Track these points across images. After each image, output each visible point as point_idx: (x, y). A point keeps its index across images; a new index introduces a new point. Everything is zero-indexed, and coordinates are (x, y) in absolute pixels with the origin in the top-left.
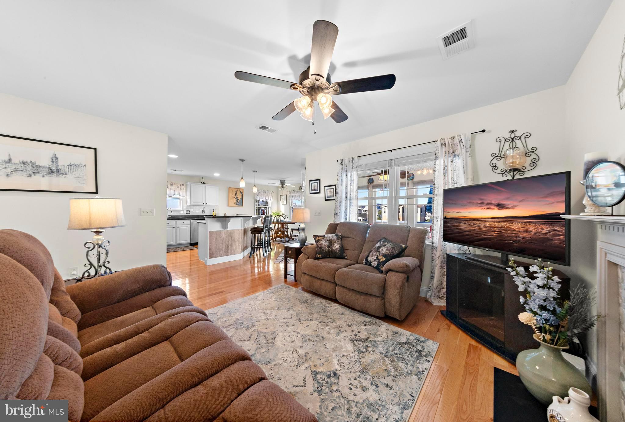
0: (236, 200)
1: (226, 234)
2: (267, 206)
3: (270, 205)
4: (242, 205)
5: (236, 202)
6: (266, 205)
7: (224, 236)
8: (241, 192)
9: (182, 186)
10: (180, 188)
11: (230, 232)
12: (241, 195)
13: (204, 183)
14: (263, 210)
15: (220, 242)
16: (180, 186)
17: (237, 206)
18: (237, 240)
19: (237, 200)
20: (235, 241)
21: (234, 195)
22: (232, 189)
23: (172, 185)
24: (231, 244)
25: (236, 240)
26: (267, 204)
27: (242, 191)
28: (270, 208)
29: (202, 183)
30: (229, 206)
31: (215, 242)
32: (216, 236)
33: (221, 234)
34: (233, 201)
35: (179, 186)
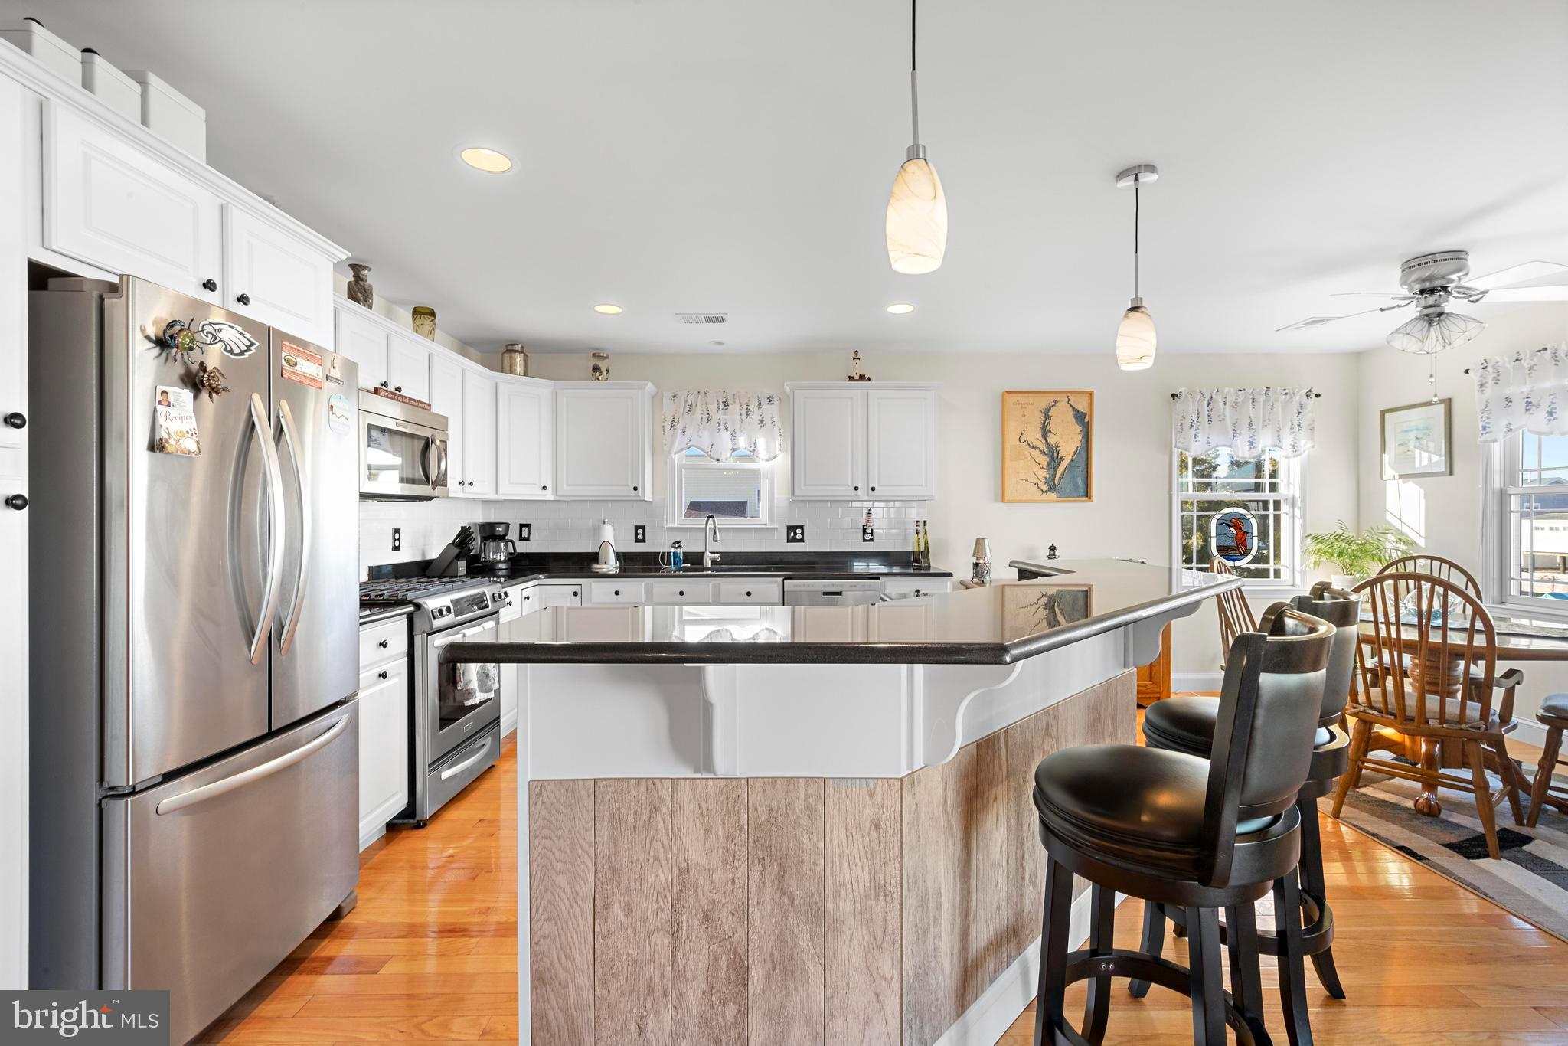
0: (1044, 460)
1: (717, 824)
2: (1266, 495)
3: (1289, 485)
4: (1087, 493)
5: (1043, 474)
6: (1258, 488)
7: (692, 848)
8: (1076, 411)
9: (766, 407)
10: (755, 417)
11: (758, 800)
12: (1078, 429)
13: (862, 378)
14: (1237, 524)
15: (654, 910)
16: (760, 405)
17: (1053, 496)
18: (847, 906)
19: (1054, 458)
20: (824, 922)
21: (1034, 435)
22: (1021, 398)
23: (726, 405)
24: (780, 940)
25: (843, 907)
26: (1266, 481)
27: (1082, 407)
28: (1293, 503)
29: (851, 378)
30: (1003, 501)
31: (600, 908)
32: (605, 835)
33: (661, 822)
34: (1031, 469)
35: (753, 407)
